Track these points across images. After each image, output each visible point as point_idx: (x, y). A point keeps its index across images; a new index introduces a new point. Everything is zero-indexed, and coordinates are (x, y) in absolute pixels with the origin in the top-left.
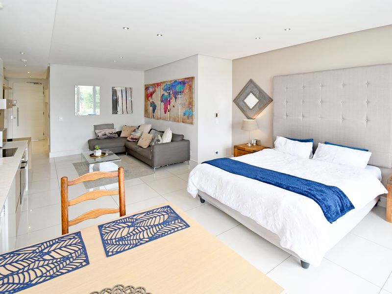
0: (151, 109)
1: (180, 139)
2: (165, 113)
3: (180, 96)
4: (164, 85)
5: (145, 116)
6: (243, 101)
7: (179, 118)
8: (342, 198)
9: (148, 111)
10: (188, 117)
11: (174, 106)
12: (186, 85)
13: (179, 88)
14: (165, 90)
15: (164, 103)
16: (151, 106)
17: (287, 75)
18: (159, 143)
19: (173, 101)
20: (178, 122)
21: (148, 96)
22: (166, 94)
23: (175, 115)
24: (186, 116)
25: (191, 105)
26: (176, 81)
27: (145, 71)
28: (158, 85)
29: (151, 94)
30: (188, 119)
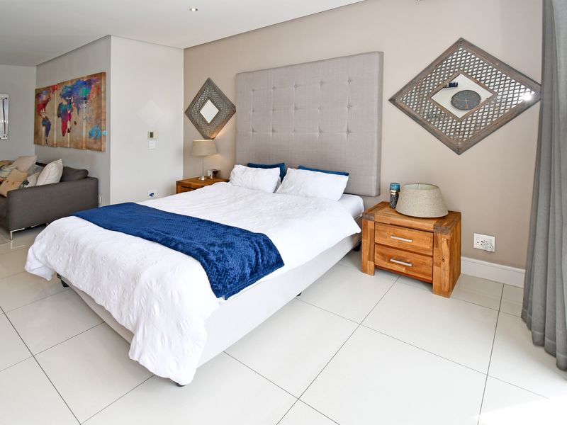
0: (44, 129)
1: (79, 176)
2: (64, 135)
3: (84, 105)
4: (61, 89)
5: (35, 143)
6: (198, 112)
7: (82, 142)
8: (262, 251)
9: (40, 133)
10: (95, 139)
11: (75, 123)
12: (93, 86)
13: (82, 92)
14: (63, 96)
15: (62, 119)
16: (44, 125)
17: (253, 72)
18: (26, 186)
19: (74, 114)
20: (82, 148)
21: (40, 107)
22: (65, 103)
23: (78, 138)
24: (93, 138)
25: (100, 119)
26: (78, 80)
27: (37, 66)
28: (54, 88)
29: (44, 105)
30: (95, 143)
